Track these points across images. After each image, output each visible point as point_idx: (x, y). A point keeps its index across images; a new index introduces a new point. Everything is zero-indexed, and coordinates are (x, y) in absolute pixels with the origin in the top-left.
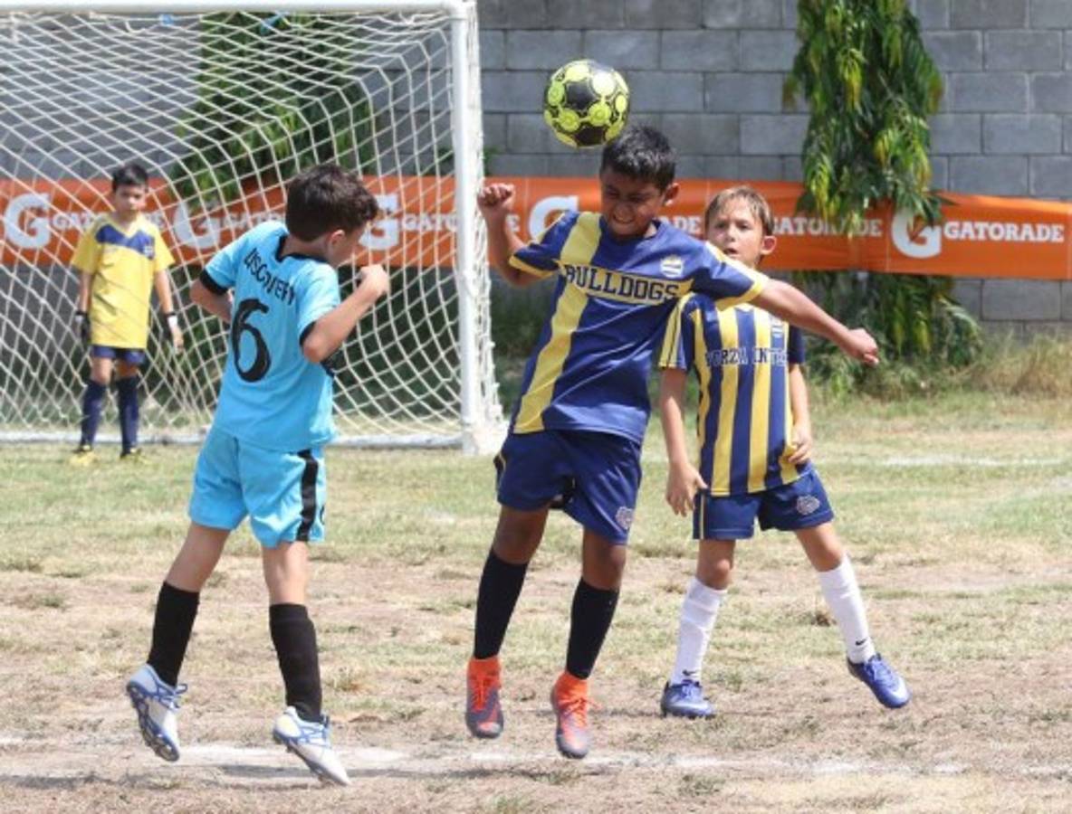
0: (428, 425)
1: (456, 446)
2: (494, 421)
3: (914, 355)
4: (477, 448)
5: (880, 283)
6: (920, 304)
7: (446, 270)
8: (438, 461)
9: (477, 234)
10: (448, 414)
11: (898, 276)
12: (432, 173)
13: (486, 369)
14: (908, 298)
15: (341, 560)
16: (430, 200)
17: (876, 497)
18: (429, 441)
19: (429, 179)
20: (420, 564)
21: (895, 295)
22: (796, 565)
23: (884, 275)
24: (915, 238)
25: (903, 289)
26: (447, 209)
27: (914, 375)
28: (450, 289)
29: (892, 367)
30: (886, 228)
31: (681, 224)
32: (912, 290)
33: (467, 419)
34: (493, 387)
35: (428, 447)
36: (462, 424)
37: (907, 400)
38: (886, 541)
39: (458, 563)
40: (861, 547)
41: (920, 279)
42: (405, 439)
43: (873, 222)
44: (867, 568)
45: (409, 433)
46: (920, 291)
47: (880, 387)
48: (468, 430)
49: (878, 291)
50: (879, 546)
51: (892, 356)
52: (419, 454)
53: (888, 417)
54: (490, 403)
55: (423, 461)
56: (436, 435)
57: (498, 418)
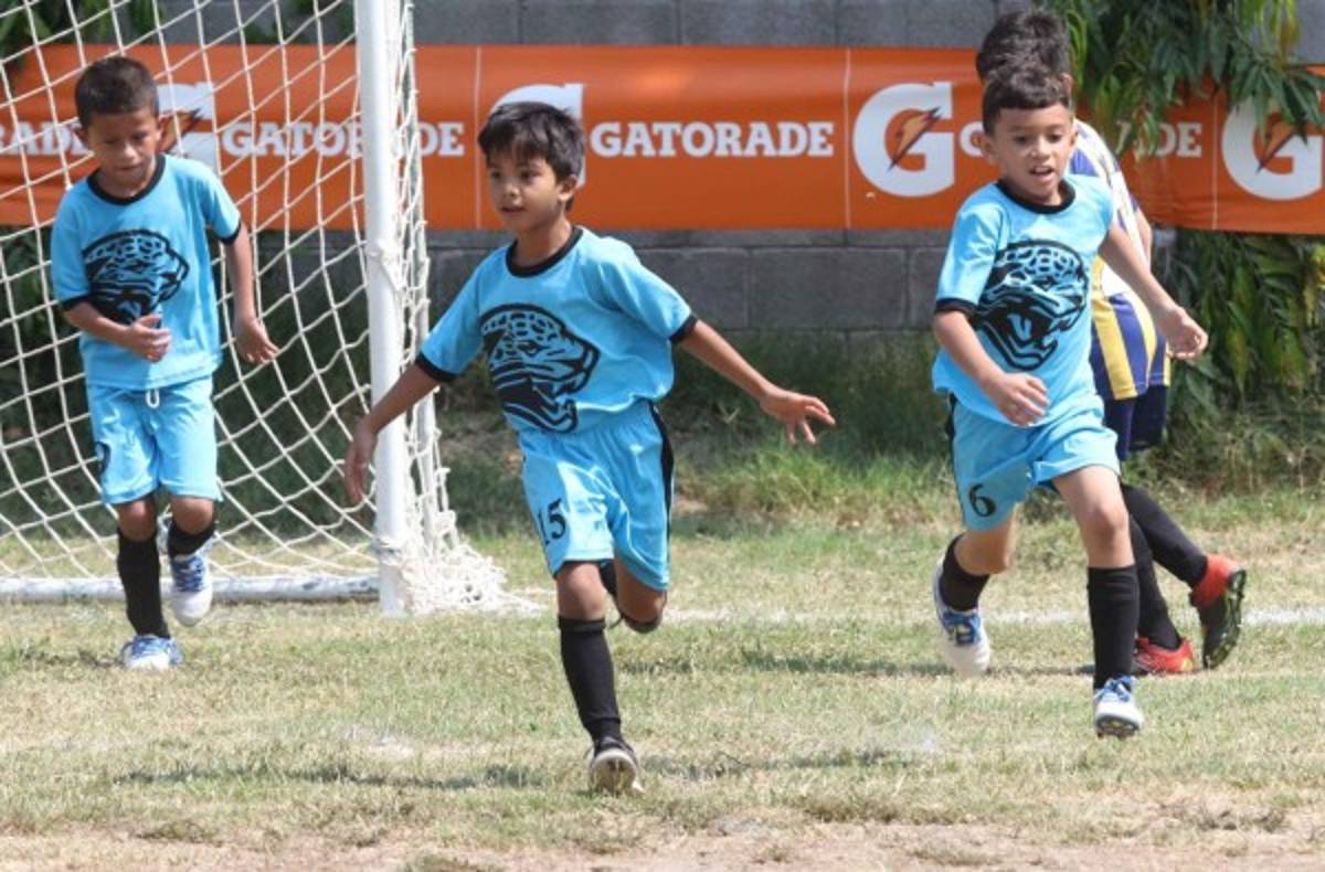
0: (305, 555)
1: (367, 596)
2: (442, 544)
3: (1272, 401)
4: (410, 602)
5: (1200, 251)
6: (1282, 294)
7: (341, 236)
8: (336, 628)
9: (403, 162)
10: (346, 532)
11: (1236, 238)
12: (306, 39)
13: (421, 435)
14: (1256, 282)
15: (207, 837)
16: (304, 94)
17: (1253, 693)
18: (308, 587)
19: (300, 50)
20: (371, 842)
21: (1231, 276)
22: (1130, 834)
23: (1209, 235)
24: (1269, 160)
25: (1245, 264)
26: (340, 110)
27: (1273, 438)
28: (349, 275)
29: (1228, 423)
30: (1210, 141)
31: (794, 138)
32: (1265, 267)
33: (390, 541)
34: (436, 476)
35: (308, 599)
36: (378, 550)
37: (1257, 490)
38: (1298, 784)
39: (448, 840)
40: (1252, 795)
41: (1281, 242)
42: (263, 584)
43: (1184, 128)
44: (1275, 837)
45: (269, 572)
46: (1282, 268)
47: (1202, 464)
48: (392, 562)
49: (1196, 269)
50: (1288, 791)
51: (1225, 400)
52: (293, 613)
53: (1225, 525)
54: (433, 508)
55: (304, 628)
56: (325, 575)
57: (447, 537)
